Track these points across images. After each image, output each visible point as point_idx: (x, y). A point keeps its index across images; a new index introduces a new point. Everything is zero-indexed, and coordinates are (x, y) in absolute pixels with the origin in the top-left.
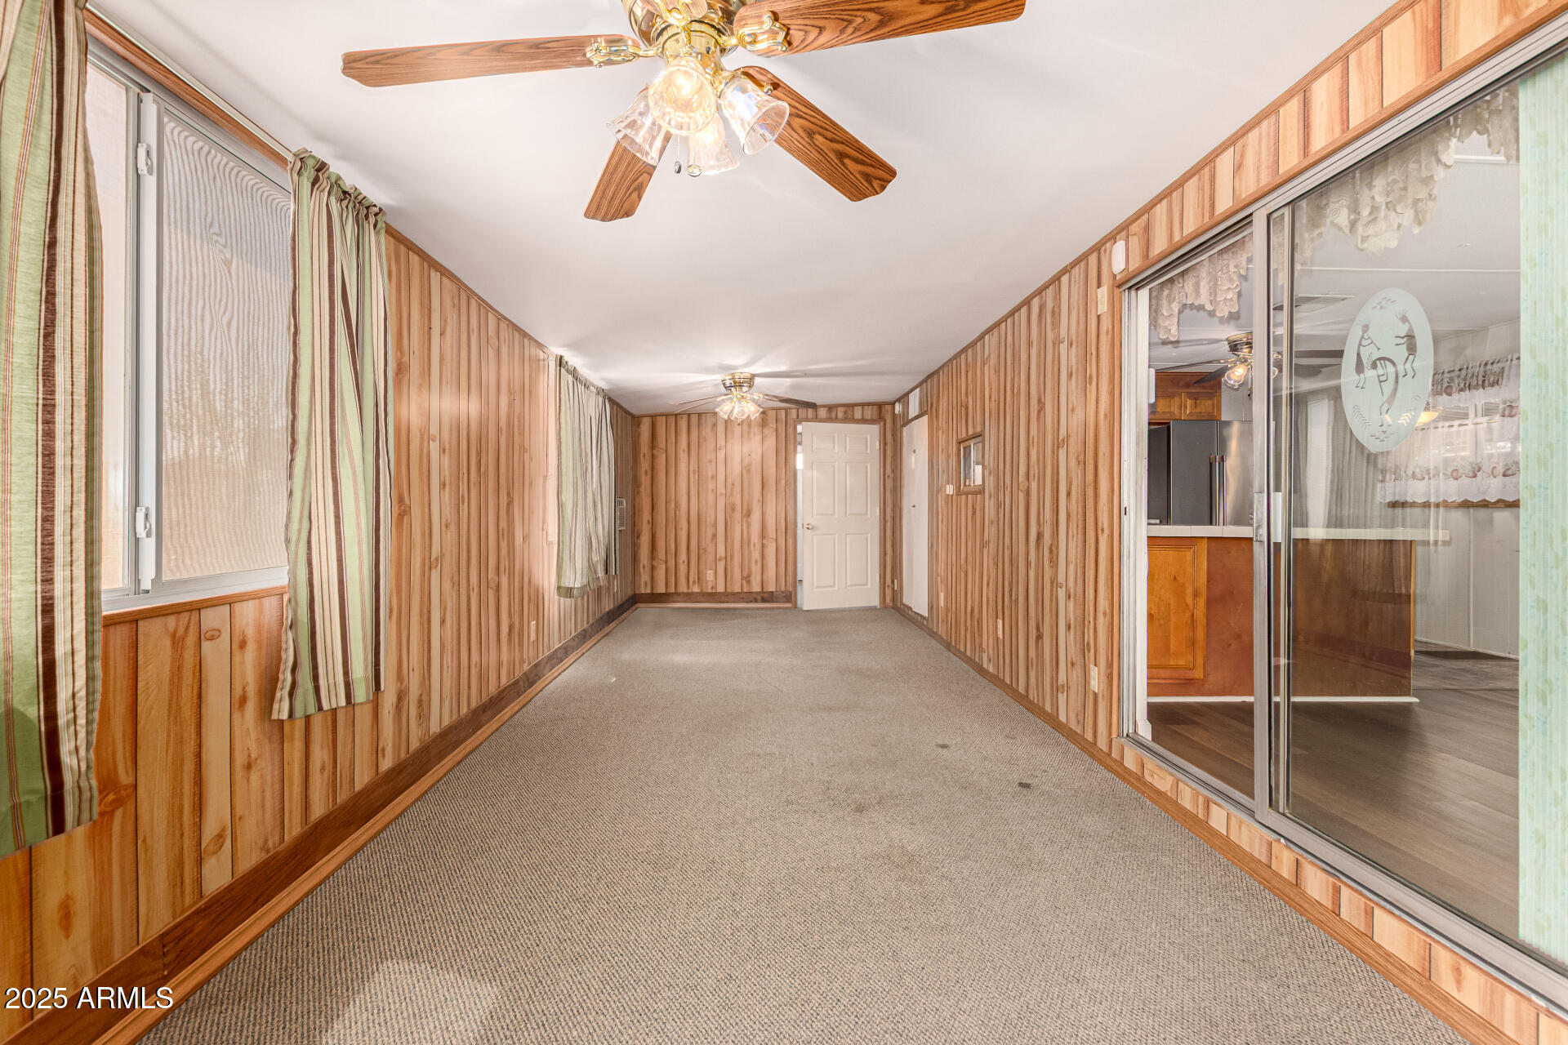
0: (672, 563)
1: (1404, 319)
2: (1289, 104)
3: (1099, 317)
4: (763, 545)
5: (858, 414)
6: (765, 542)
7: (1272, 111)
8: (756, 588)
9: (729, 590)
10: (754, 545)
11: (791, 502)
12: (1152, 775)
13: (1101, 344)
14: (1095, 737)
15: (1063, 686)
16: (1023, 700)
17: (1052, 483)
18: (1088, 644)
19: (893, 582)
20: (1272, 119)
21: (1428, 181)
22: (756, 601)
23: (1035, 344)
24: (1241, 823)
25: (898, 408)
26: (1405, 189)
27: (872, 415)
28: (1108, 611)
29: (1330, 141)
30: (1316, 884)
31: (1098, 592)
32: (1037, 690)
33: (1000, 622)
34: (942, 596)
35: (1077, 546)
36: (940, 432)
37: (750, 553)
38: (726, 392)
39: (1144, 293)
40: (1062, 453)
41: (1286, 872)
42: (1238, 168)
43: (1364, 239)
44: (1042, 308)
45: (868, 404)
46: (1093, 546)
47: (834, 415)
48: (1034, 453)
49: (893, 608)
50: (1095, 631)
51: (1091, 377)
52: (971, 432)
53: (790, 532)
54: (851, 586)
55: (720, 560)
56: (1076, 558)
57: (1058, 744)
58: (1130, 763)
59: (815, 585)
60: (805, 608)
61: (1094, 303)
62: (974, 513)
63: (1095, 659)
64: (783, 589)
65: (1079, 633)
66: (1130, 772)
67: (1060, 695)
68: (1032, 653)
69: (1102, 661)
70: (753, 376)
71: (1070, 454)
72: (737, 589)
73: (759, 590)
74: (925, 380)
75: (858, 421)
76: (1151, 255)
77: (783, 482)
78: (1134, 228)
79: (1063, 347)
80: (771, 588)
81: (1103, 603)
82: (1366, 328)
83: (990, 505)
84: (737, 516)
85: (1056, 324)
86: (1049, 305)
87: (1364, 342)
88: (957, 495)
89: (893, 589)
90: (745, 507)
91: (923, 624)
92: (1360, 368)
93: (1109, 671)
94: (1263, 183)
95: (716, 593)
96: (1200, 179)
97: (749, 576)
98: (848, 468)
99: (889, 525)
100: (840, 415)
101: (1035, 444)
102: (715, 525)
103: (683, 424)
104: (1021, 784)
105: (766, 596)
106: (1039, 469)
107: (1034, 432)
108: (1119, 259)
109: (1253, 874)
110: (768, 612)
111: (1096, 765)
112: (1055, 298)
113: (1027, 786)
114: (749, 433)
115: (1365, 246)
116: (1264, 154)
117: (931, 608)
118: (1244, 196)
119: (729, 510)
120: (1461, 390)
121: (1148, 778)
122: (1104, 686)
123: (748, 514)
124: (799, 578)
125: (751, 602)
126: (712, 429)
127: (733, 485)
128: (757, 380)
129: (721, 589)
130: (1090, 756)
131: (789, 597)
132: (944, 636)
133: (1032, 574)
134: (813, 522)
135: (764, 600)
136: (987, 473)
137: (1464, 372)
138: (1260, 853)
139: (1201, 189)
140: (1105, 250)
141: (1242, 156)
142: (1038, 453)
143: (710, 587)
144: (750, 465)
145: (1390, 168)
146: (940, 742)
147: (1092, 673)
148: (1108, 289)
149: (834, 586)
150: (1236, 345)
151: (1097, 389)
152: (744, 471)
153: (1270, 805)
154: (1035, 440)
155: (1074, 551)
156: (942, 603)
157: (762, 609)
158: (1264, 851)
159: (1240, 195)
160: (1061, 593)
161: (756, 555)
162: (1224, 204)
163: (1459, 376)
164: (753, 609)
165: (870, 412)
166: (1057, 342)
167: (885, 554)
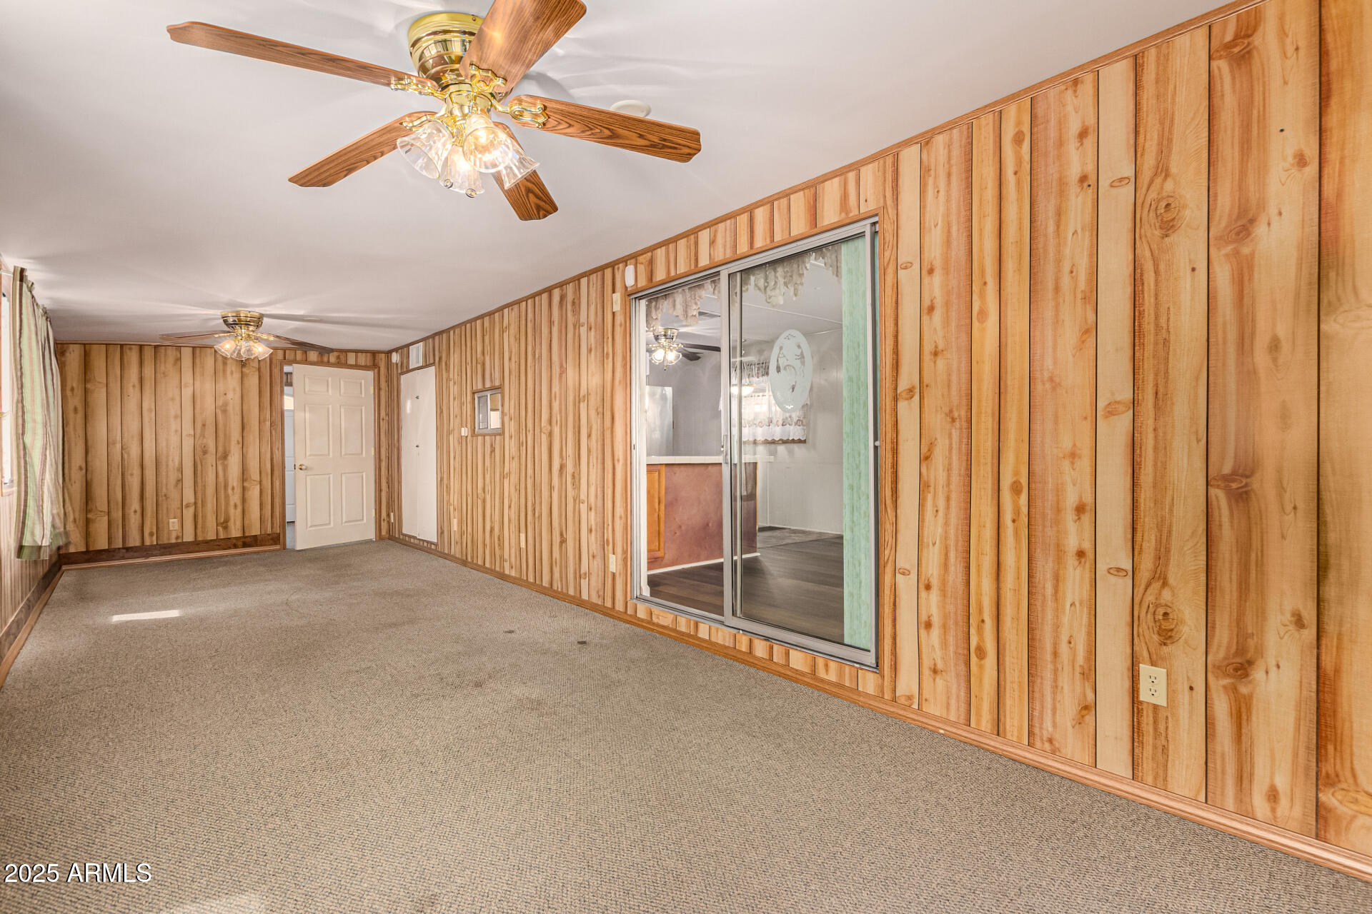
0: (117, 515)
1: (799, 347)
2: (743, 216)
3: (614, 313)
4: (244, 489)
5: (351, 359)
6: (245, 484)
7: (732, 216)
8: (235, 532)
9: (200, 539)
10: (233, 488)
11: (278, 445)
12: (658, 618)
13: (615, 333)
14: (614, 603)
15: (585, 574)
16: (550, 592)
17: (574, 428)
18: (608, 540)
19: (388, 515)
20: (733, 220)
21: (801, 275)
22: (235, 546)
23: (556, 323)
24: (717, 630)
25: (395, 358)
26: (791, 276)
27: (366, 361)
28: (623, 516)
29: (765, 244)
30: (760, 649)
31: (615, 504)
32: (561, 581)
33: (523, 536)
34: (455, 522)
35: (597, 473)
36: (451, 383)
37: (227, 497)
38: (228, 329)
39: (643, 303)
40: (583, 406)
41: (744, 647)
42: (712, 242)
43: (770, 297)
44: (562, 298)
45: (362, 351)
46: (611, 471)
47: (325, 359)
48: (556, 405)
49: (389, 539)
50: (613, 530)
51: (607, 354)
52: (488, 385)
53: (276, 473)
54: (346, 522)
55: (188, 506)
56: (596, 481)
57: (587, 615)
58: (642, 614)
59: (309, 524)
60: (298, 548)
61: (610, 303)
62: (493, 451)
63: (614, 549)
64: (269, 531)
65: (599, 534)
66: (642, 620)
67: (582, 581)
68: (556, 554)
69: (619, 550)
70: (261, 317)
71: (590, 407)
72: (211, 536)
73: (239, 534)
74: (433, 336)
75: (351, 367)
76: (654, 280)
77: (268, 423)
78: (641, 259)
79: (583, 330)
80: (255, 530)
81: (619, 510)
82: (781, 348)
83: (511, 446)
84: (210, 459)
85: (576, 311)
86: (570, 297)
87: (780, 356)
88: (472, 436)
89: (389, 522)
90: (220, 449)
91: (431, 548)
92: (778, 369)
93: (624, 556)
94: (728, 256)
95: (183, 544)
96: (688, 242)
97: (227, 521)
98: (342, 410)
99: (384, 465)
100: (333, 359)
101: (558, 399)
102: (181, 469)
103: (133, 356)
104: (579, 643)
105: (248, 540)
106: (561, 417)
107: (556, 389)
108: (629, 276)
109: (726, 655)
110: (255, 556)
111: (616, 622)
112: (575, 293)
113: (584, 643)
114: (224, 371)
115: (771, 300)
116: (728, 239)
117: (441, 533)
118: (716, 260)
119: (199, 452)
120: (763, 375)
121: (655, 620)
122: (620, 567)
123: (225, 456)
124: (288, 519)
125: (230, 548)
126: (175, 364)
127: (204, 425)
128: (265, 320)
129: (189, 537)
130: (610, 617)
131: (276, 538)
132: (458, 555)
133: (555, 495)
134: (306, 463)
135: (245, 545)
136: (506, 419)
137: (764, 365)
138: (729, 643)
139: (688, 247)
140: (618, 268)
141: (715, 236)
142: (560, 404)
143: (174, 535)
144: (226, 404)
145: (785, 265)
146: (506, 630)
147: (611, 560)
148: (621, 295)
149: (329, 524)
150: (658, 336)
151: (613, 363)
152: (219, 412)
153: (733, 615)
154: (558, 396)
155: (594, 477)
156: (455, 527)
157: (244, 554)
158: (732, 641)
159: (714, 259)
160: (584, 508)
161: (235, 498)
162: (704, 261)
163: (762, 367)
164: (232, 555)
165: (364, 359)
166: (577, 325)
167: (381, 490)
